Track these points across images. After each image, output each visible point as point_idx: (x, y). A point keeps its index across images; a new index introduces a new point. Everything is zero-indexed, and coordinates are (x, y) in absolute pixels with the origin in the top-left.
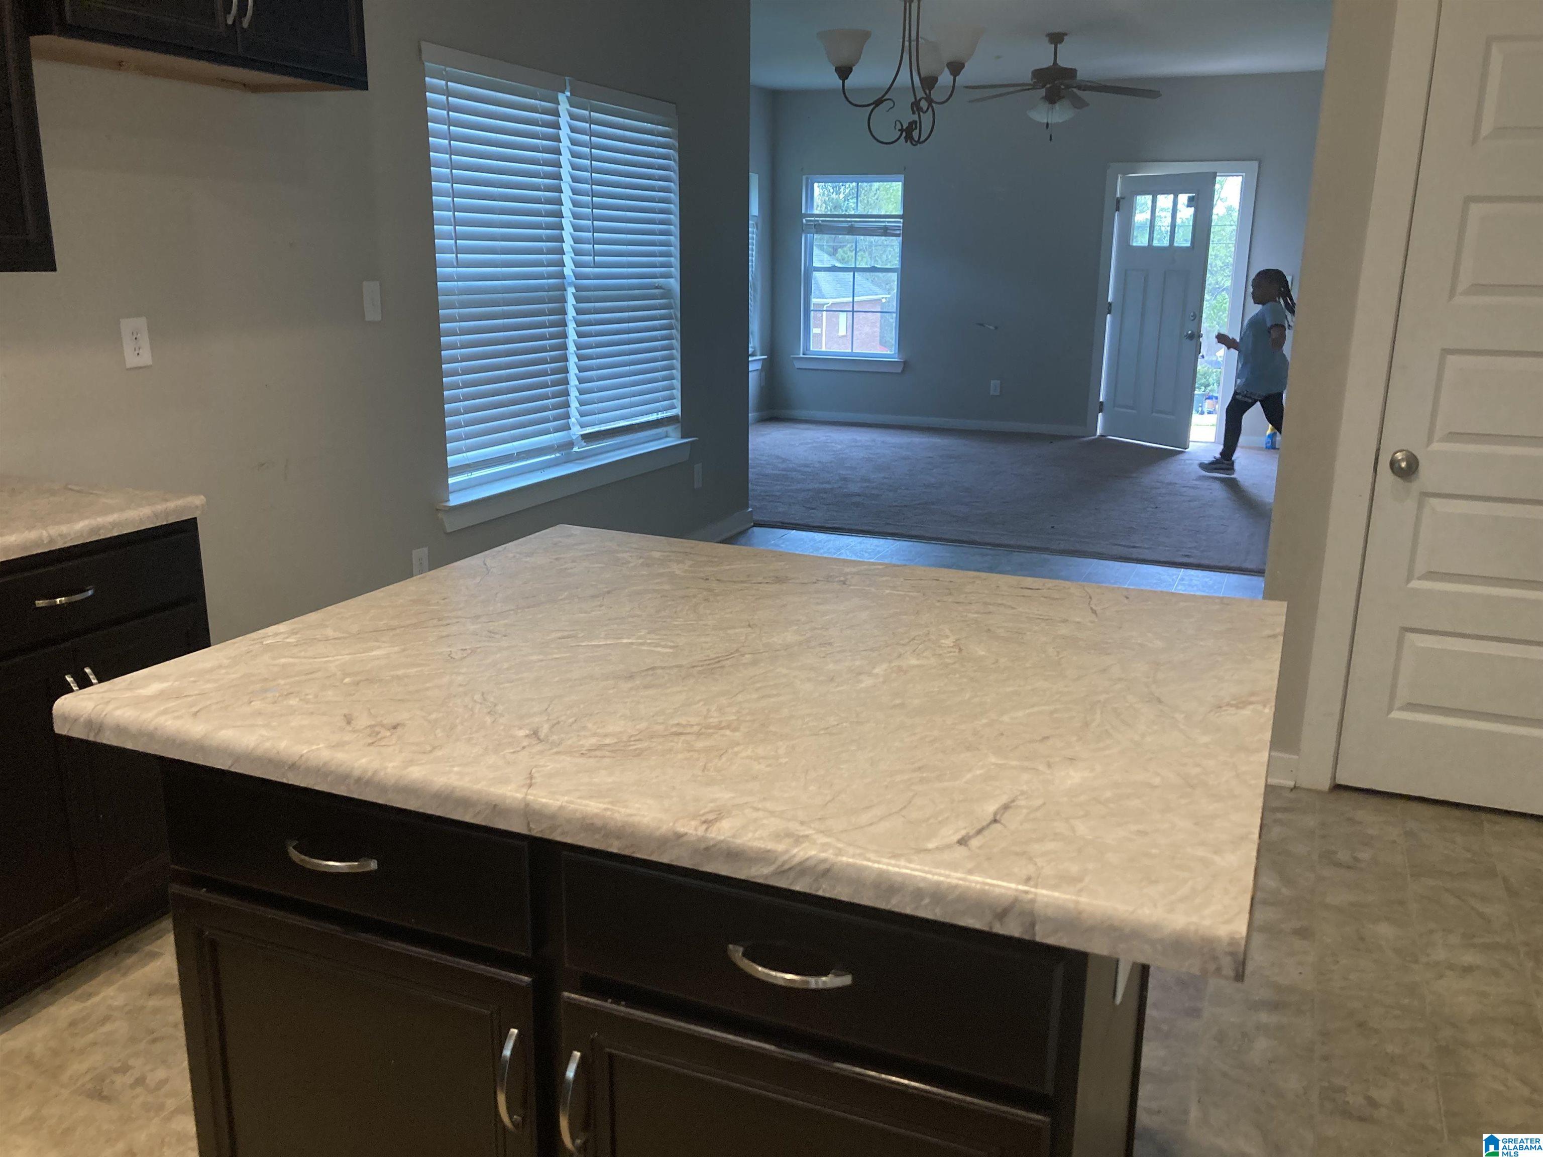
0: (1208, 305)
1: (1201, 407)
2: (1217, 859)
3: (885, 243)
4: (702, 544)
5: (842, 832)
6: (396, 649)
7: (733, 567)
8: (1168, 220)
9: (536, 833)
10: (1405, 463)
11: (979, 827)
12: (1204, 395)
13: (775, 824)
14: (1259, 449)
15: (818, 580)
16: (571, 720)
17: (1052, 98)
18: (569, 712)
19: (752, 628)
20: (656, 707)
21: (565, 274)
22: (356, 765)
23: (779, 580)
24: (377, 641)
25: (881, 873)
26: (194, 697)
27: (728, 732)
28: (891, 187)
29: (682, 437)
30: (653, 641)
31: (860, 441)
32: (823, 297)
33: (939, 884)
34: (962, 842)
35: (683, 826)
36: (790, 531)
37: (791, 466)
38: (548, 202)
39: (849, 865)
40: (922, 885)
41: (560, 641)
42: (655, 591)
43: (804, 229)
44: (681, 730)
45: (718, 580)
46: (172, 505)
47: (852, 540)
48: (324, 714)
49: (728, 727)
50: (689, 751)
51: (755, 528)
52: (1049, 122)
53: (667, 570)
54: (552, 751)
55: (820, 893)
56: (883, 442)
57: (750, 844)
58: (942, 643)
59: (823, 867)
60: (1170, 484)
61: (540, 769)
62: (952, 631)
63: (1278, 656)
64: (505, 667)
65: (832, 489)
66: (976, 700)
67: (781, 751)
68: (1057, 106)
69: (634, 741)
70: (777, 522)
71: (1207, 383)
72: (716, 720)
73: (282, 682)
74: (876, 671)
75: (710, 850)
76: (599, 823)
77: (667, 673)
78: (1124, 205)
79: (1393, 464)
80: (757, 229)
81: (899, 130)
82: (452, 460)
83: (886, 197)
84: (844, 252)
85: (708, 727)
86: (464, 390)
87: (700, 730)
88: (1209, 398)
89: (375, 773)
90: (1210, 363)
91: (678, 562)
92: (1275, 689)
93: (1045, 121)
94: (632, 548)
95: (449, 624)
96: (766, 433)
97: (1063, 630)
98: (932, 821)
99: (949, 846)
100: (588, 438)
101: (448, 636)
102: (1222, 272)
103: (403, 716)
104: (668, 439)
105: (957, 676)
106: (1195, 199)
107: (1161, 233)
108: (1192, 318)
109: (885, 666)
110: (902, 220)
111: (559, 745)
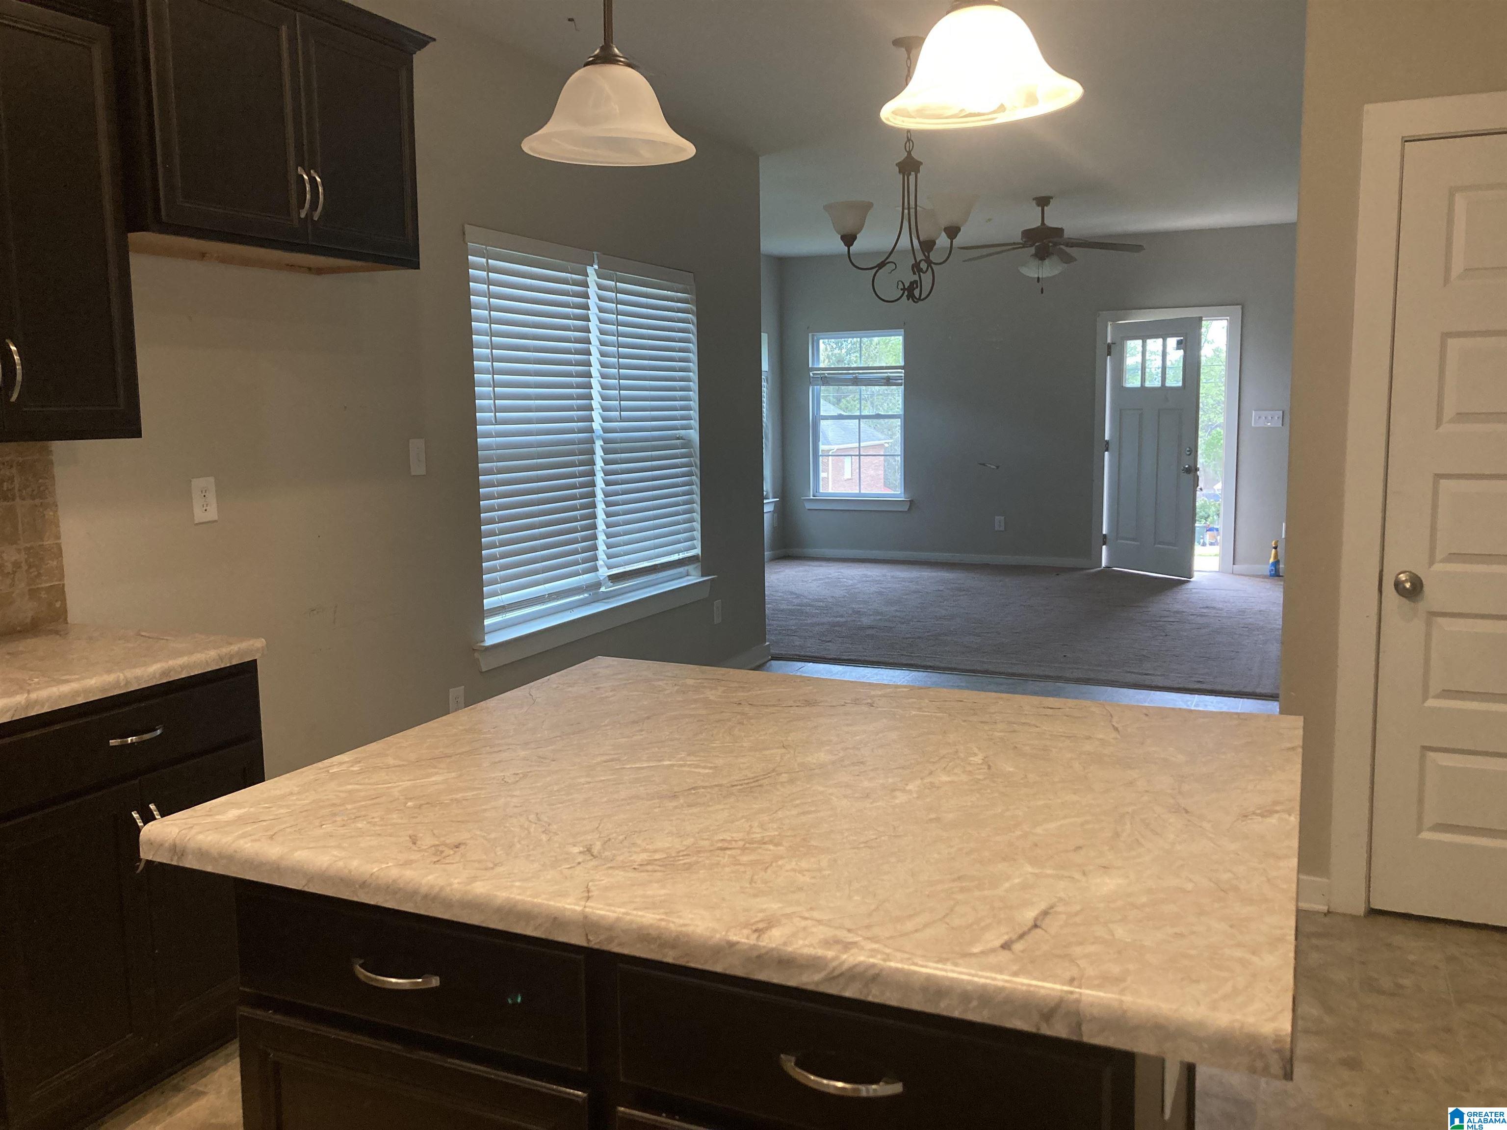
0: (1203, 442)
1: (1203, 538)
2: (1255, 959)
3: (886, 392)
4: (732, 671)
5: (888, 938)
6: (453, 774)
7: (764, 692)
8: (1159, 363)
9: (594, 945)
10: (1409, 584)
11: (1020, 932)
12: (1205, 527)
13: (823, 932)
14: (1265, 577)
15: (846, 703)
16: (621, 837)
17: (1042, 255)
18: (618, 830)
19: (786, 749)
20: (700, 824)
21: (594, 428)
22: (424, 881)
23: (808, 703)
24: (435, 767)
25: (929, 977)
26: (268, 822)
27: (771, 847)
28: (890, 341)
29: (702, 576)
30: (692, 762)
31: (871, 576)
32: (829, 444)
33: (984, 987)
34: (1006, 946)
35: (735, 935)
36: (806, 663)
37: (805, 601)
38: (578, 363)
39: (897, 969)
40: (969, 988)
41: (605, 764)
42: (691, 716)
43: (810, 382)
44: (726, 845)
45: (750, 704)
46: (235, 648)
47: (868, 671)
48: (391, 835)
49: (771, 842)
50: (735, 865)
51: (772, 661)
52: (1040, 277)
53: (702, 696)
54: (605, 866)
55: (870, 999)
56: (893, 577)
57: (799, 951)
58: (971, 761)
59: (872, 972)
60: (1177, 612)
61: (597, 883)
62: (979, 749)
63: (1299, 766)
64: (555, 789)
65: (846, 622)
66: (1008, 814)
67: (824, 863)
68: (1047, 262)
69: (682, 856)
70: (793, 655)
71: (1206, 516)
72: (759, 836)
73: (349, 807)
74: (910, 787)
75: (762, 958)
76: (654, 933)
77: (709, 793)
78: (1115, 350)
79: (1398, 585)
80: (767, 383)
81: (902, 289)
82: (488, 603)
83: (886, 350)
84: (847, 401)
85: (752, 842)
86: (501, 537)
87: (744, 845)
88: (1210, 530)
89: (442, 889)
90: (1208, 496)
91: (711, 689)
92: (1298, 798)
93: (1036, 276)
94: (667, 676)
95: (500, 751)
96: (779, 570)
97: (1088, 747)
98: (975, 927)
99: (993, 950)
100: (615, 578)
101: (500, 762)
102: (1214, 410)
103: (464, 836)
104: (689, 578)
105: (989, 791)
106: (1184, 342)
107: (1151, 375)
108: (1188, 453)
109: (918, 782)
110: (903, 371)
111: (611, 861)
